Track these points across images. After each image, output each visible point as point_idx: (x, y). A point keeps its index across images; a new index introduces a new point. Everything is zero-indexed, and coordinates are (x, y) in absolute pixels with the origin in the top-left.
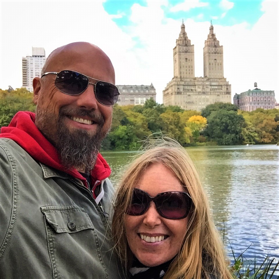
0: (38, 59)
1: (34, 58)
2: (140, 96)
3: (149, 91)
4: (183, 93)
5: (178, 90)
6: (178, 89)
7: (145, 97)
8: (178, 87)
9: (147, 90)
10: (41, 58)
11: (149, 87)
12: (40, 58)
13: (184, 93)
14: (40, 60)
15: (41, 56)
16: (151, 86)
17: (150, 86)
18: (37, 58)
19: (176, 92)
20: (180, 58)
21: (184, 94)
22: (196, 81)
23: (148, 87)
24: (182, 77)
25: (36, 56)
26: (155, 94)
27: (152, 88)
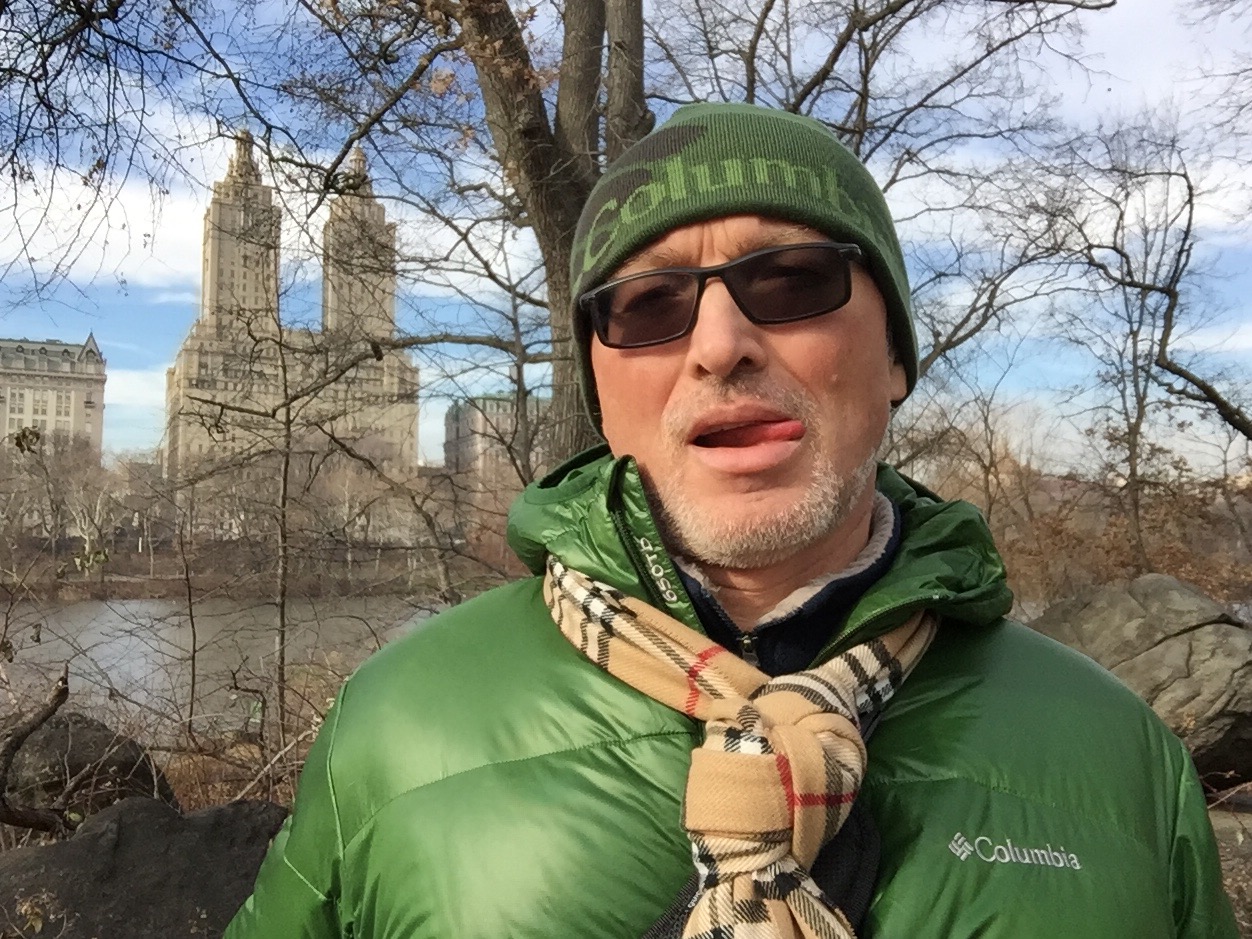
2: (31, 383)
3: (73, 363)
4: (220, 385)
5: (203, 371)
6: (202, 366)
7: (54, 389)
8: (204, 360)
9: (64, 361)
11: (77, 351)
13: (226, 384)
16: (88, 349)
17: (84, 347)
19: (190, 380)
20: (219, 253)
21: (226, 388)
23: (72, 349)
26: (103, 382)
27: (92, 354)
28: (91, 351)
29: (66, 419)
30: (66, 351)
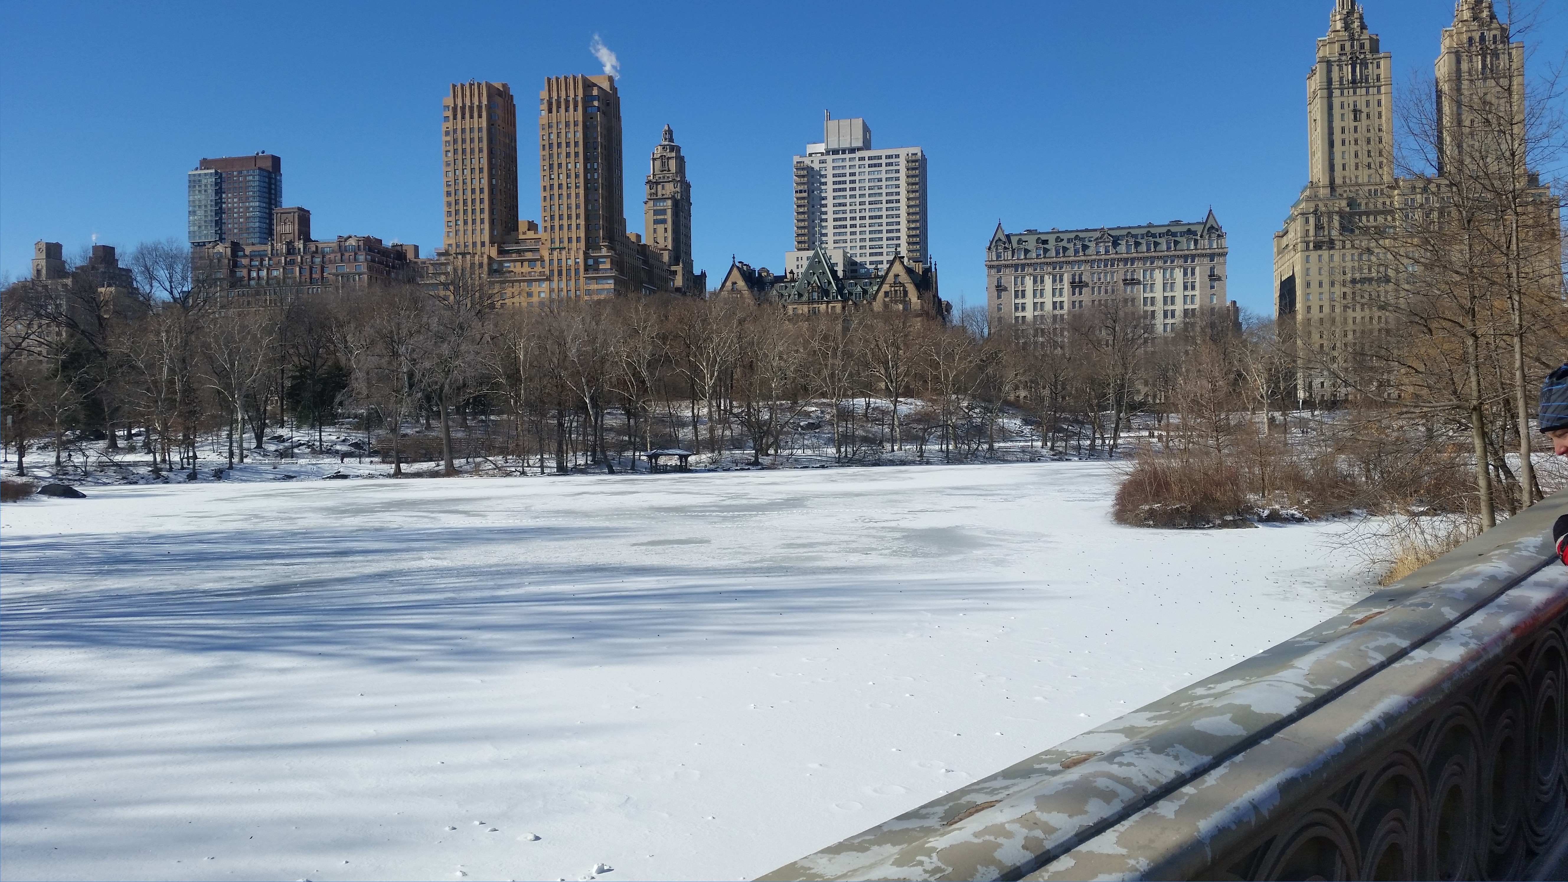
0: (843, 160)
1: (830, 158)
2: (1160, 264)
3: (1196, 242)
4: (1338, 245)
5: (1320, 233)
6: (1319, 227)
7: (1181, 267)
8: (1320, 221)
9: (1188, 239)
10: (852, 155)
11: (1199, 229)
12: (847, 156)
13: (1344, 242)
14: (848, 164)
15: (852, 150)
16: (1208, 226)
17: (1205, 224)
18: (841, 156)
19: (1308, 243)
20: (1329, 112)
21: (1344, 247)
22: (1396, 192)
23: (1193, 228)
24: (1338, 181)
25: (835, 152)
26: (1224, 254)
27: (1213, 230)
28: (1212, 227)
29: (1193, 293)
30: (1189, 230)
